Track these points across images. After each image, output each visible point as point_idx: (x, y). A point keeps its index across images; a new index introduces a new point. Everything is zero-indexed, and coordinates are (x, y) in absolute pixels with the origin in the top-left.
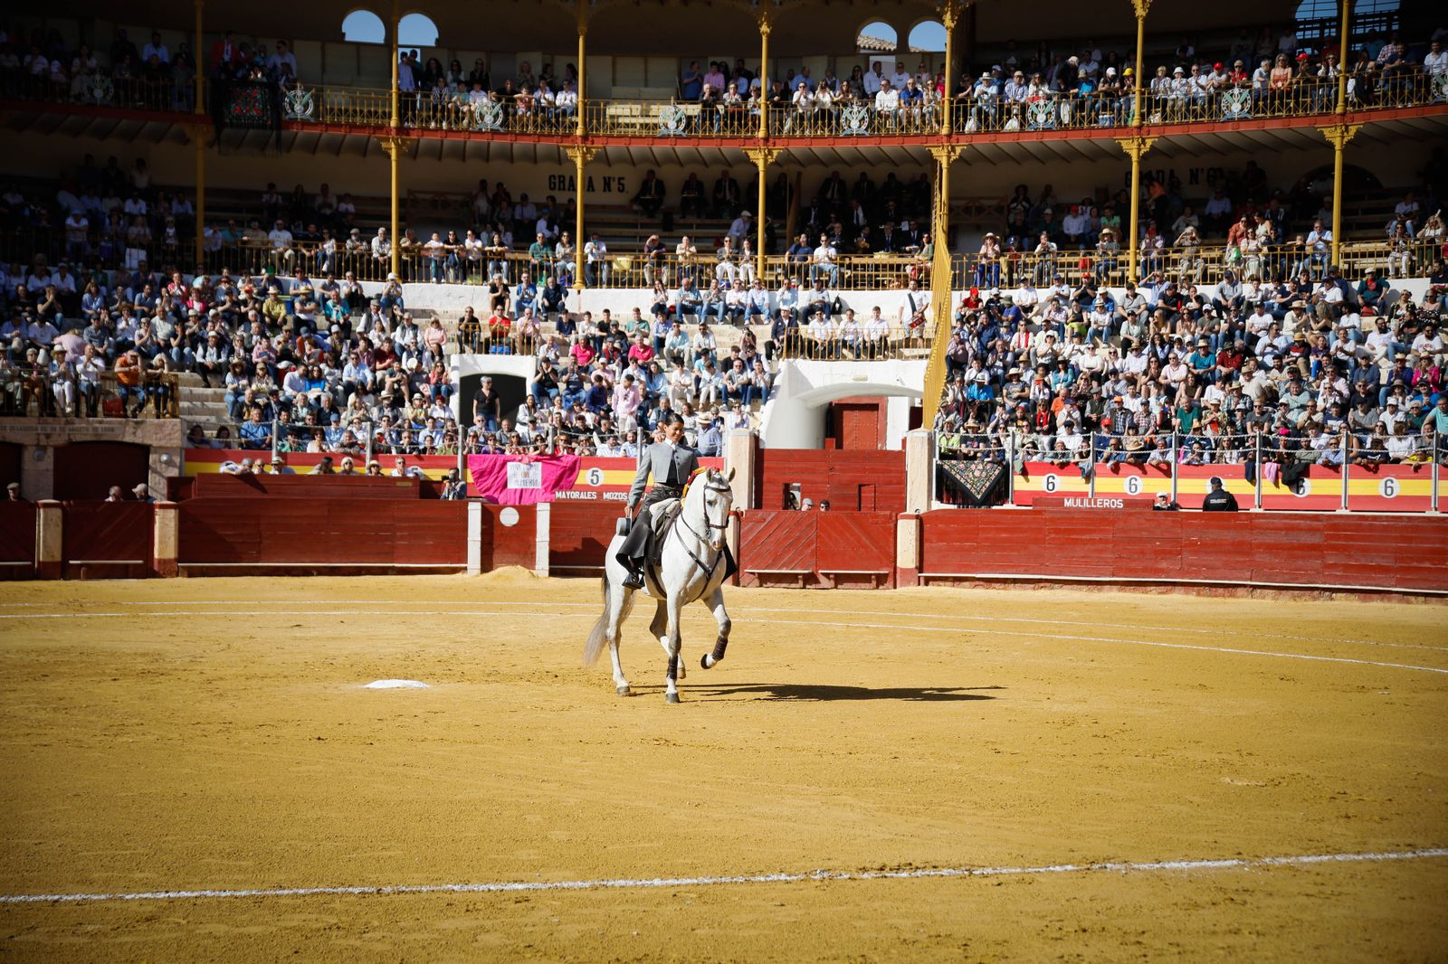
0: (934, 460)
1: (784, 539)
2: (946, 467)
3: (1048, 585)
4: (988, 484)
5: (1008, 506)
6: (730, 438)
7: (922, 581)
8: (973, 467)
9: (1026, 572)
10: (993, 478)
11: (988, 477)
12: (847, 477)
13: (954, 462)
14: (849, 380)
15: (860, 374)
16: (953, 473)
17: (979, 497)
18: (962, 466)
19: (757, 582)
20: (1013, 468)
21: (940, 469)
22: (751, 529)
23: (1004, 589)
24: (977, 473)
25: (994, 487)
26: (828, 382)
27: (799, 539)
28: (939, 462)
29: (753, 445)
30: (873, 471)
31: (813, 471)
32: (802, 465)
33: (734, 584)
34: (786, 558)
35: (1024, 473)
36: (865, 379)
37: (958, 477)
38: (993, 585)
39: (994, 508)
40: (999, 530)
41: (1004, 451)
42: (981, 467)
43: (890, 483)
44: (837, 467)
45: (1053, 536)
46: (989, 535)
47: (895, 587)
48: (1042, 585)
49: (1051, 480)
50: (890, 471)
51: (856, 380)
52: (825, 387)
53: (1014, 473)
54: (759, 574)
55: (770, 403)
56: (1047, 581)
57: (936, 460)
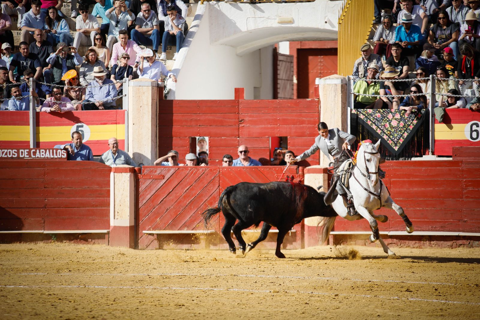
0: (349, 109)
1: (185, 197)
2: (362, 117)
3: (465, 241)
4: (405, 135)
5: (429, 157)
6: (131, 89)
7: (331, 240)
8: (390, 116)
9: (443, 229)
10: (411, 128)
11: (406, 127)
12: (257, 129)
13: (370, 111)
14: (274, 24)
15: (287, 17)
16: (369, 123)
17: (396, 149)
18: (378, 115)
19: (156, 243)
20: (433, 115)
21: (355, 120)
22: (149, 187)
23: (420, 247)
24: (394, 123)
25: (413, 138)
26: (252, 26)
27: (200, 196)
28: (354, 111)
29: (156, 97)
30: (285, 122)
31: (221, 123)
32: (210, 117)
33: (131, 247)
34: (187, 218)
35: (446, 120)
36: (292, 22)
37: (374, 127)
38: (407, 242)
39: (414, 159)
40: (411, 183)
41: (424, 97)
42: (398, 116)
43: (302, 135)
44: (247, 119)
45: (470, 189)
46: (402, 190)
47: (303, 247)
48: (460, 242)
49: (474, 128)
50: (302, 122)
51: (281, 23)
52: (251, 32)
53: (434, 121)
54: (158, 235)
55: (183, 50)
56: (465, 238)
57: (351, 110)
